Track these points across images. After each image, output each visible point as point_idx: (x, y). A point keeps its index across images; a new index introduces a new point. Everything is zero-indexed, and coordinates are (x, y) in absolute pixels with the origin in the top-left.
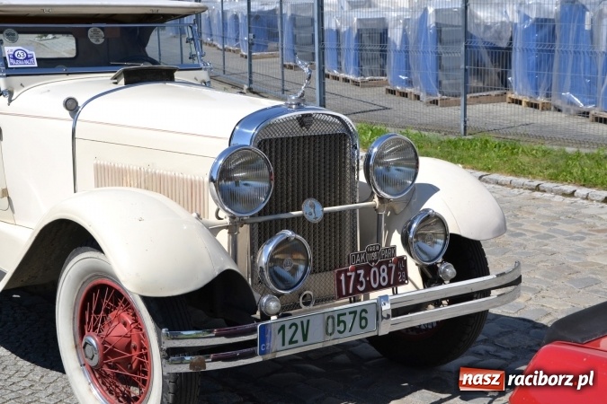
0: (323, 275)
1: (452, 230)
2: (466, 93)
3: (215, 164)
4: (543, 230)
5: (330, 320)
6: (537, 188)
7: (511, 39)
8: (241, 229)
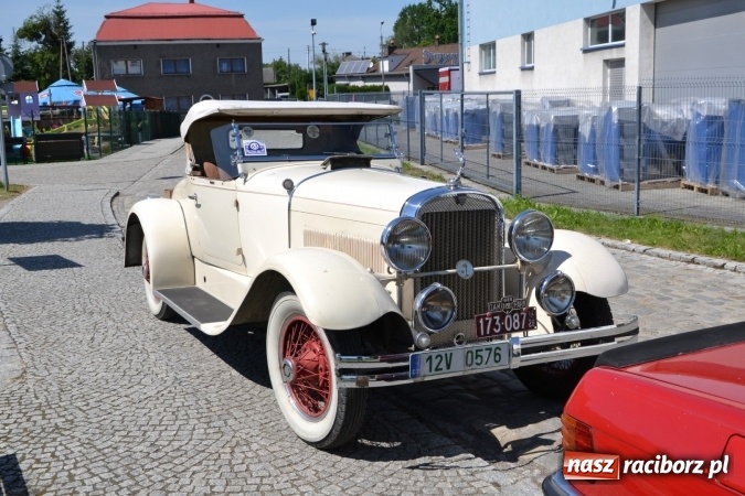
0: (465, 322)
1: (578, 288)
2: (639, 181)
3: (385, 230)
4: (688, 296)
5: (470, 355)
6: (693, 261)
7: (685, 134)
8: (406, 282)
